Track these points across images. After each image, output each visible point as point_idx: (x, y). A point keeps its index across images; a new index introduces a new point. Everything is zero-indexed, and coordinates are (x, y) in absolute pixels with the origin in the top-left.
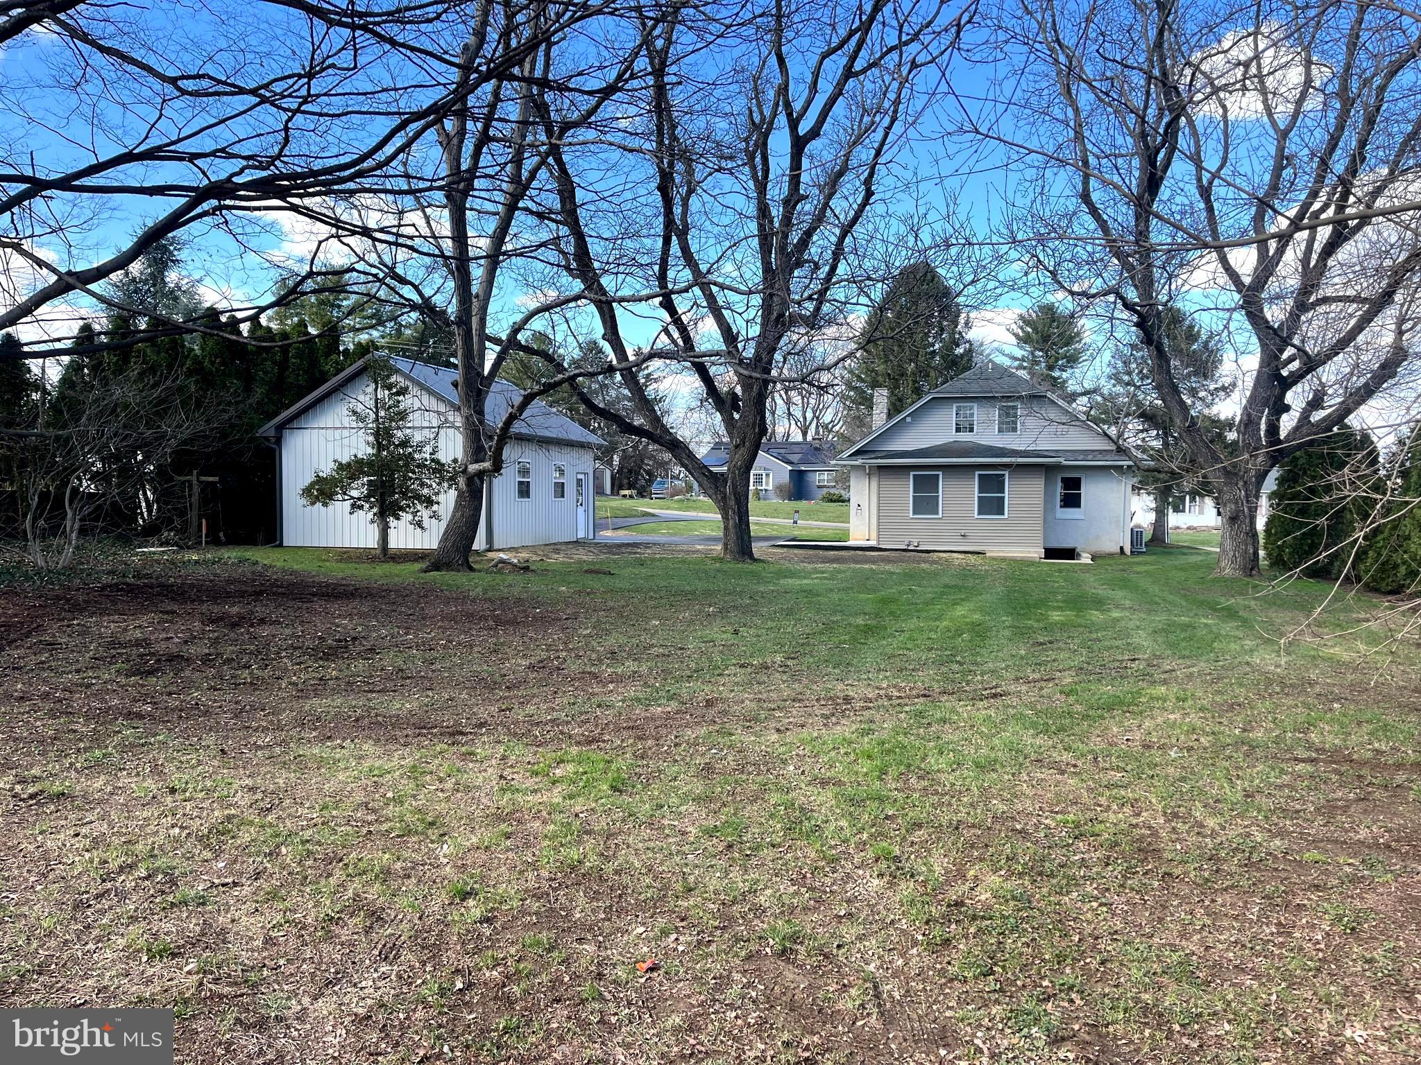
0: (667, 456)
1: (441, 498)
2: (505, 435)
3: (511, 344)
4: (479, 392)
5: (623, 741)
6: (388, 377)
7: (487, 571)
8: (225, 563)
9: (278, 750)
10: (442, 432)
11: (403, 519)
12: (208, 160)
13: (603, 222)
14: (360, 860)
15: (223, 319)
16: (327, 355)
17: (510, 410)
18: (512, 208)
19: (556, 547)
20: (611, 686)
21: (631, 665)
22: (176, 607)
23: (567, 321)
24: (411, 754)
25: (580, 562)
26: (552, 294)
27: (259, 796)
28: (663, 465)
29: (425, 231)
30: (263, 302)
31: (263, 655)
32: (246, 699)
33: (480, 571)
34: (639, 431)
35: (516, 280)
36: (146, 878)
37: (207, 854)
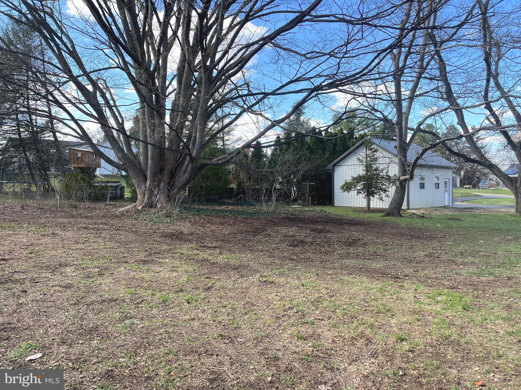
0: (487, 171)
1: (390, 189)
2: (415, 165)
3: (418, 130)
4: (405, 149)
5: (467, 290)
6: (371, 146)
7: (407, 217)
8: (317, 212)
9: (334, 276)
10: (390, 165)
11: (375, 197)
12: (314, 79)
13: (458, 77)
14: (363, 319)
15: (317, 130)
16: (349, 140)
17: (417, 155)
18: (419, 78)
19: (435, 209)
20: (461, 267)
21: (470, 259)
22: (302, 225)
23: (442, 119)
24: (380, 283)
25: (446, 215)
26: (435, 109)
27: (329, 291)
28: (485, 175)
29: (385, 92)
30: (330, 124)
31: (329, 243)
32: (324, 257)
33: (404, 217)
34: (473, 161)
35: (420, 105)
36: (297, 312)
37: (314, 308)
